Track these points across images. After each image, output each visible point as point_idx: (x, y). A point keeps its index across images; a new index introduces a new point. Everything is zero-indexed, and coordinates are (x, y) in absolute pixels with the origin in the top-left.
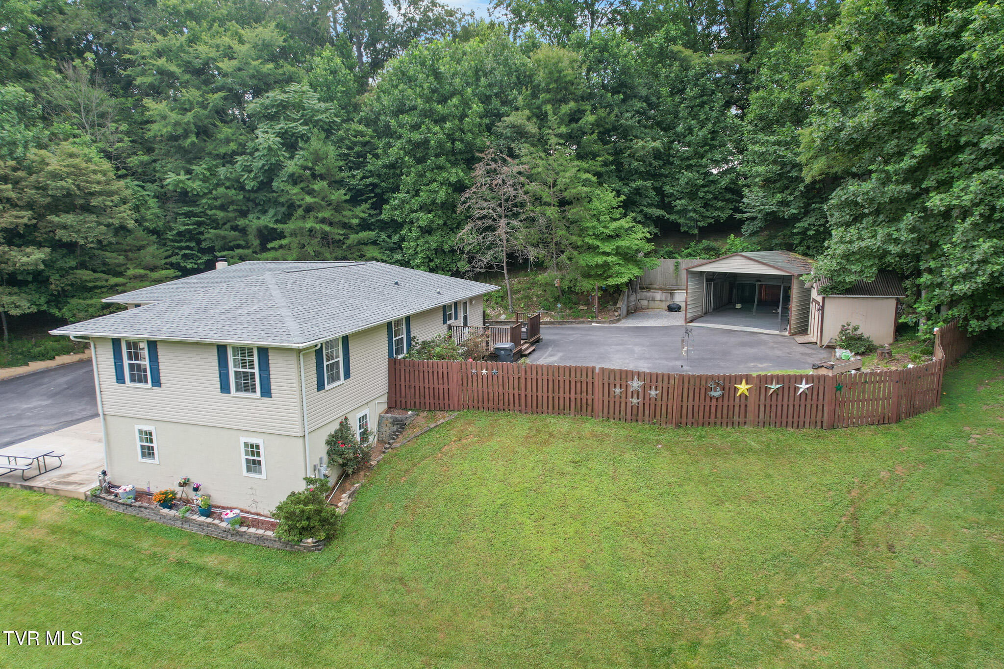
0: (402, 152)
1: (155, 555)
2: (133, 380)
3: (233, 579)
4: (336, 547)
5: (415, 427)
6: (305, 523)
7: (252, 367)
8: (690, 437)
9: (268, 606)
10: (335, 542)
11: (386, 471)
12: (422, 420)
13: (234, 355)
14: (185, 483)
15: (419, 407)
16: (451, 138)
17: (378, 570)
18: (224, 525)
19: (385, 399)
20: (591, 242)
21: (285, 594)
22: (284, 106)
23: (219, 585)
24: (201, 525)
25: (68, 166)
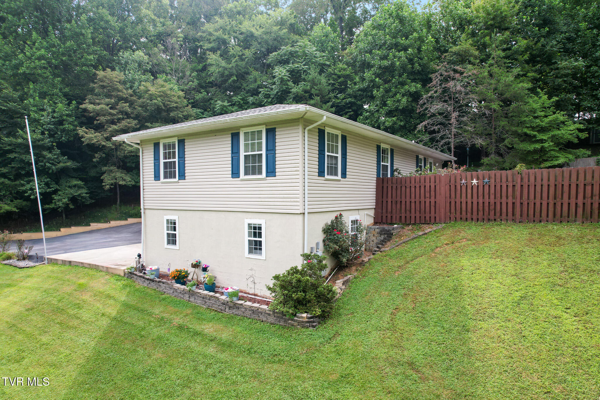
1: (162, 319)
2: (165, 177)
4: (330, 327)
5: (401, 236)
6: (300, 295)
7: (260, 149)
9: (256, 376)
10: (330, 322)
11: (378, 266)
12: (408, 232)
13: (245, 140)
14: (196, 266)
16: (411, 61)
17: (381, 352)
18: (223, 297)
19: (372, 213)
20: (528, 132)
21: (275, 366)
22: (292, 54)
23: (211, 350)
24: (204, 297)
25: (160, 92)
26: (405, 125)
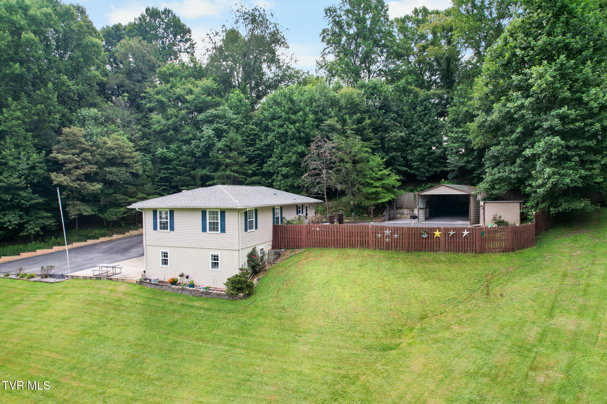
0: (274, 138)
1: (171, 302)
2: (161, 229)
3: (207, 310)
4: (252, 299)
5: (285, 255)
6: (240, 286)
7: (217, 220)
8: (413, 256)
9: (224, 318)
10: (252, 296)
11: (273, 271)
12: (288, 253)
13: (210, 215)
14: (181, 276)
15: (287, 248)
16: (298, 130)
17: (273, 305)
18: (202, 290)
19: (271, 243)
20: (369, 181)
21: (232, 314)
22: (216, 116)
23: (202, 312)
24: (191, 291)
25: (116, 144)
26: (295, 173)
